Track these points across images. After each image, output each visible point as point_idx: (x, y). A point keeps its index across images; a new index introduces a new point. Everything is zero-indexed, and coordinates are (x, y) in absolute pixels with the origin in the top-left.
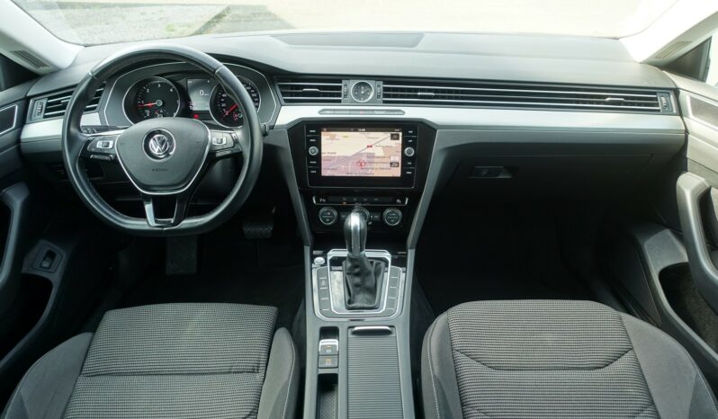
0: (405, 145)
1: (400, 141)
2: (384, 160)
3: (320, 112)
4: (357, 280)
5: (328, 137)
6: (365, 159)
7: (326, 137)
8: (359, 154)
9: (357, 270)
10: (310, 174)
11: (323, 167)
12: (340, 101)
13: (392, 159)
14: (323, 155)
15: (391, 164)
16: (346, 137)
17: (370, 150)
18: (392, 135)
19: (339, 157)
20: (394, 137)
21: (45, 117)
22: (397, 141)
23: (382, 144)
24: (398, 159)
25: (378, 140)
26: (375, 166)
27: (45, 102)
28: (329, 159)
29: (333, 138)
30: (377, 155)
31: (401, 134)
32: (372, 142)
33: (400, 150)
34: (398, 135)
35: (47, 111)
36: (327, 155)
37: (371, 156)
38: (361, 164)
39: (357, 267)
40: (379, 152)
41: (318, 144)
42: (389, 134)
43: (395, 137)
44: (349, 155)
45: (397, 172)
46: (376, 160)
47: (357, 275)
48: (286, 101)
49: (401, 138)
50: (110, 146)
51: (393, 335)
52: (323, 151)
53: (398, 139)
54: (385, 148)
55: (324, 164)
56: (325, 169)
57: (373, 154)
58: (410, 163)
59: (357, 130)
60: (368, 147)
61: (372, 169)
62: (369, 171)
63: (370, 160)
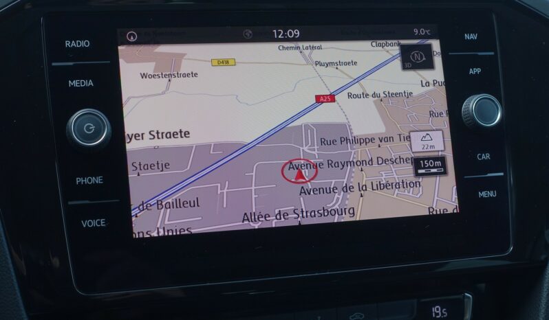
0: (456, 90)
1: (438, 73)
2: (389, 151)
5: (149, 68)
6: (311, 150)
8: (283, 133)
13: (419, 146)
14: (130, 146)
15: (417, 163)
16: (225, 62)
17: (325, 114)
19: (203, 149)
20: (414, 60)
22: (427, 75)
23: (370, 85)
24: (439, 142)
25: (355, 72)
26: (356, 176)
28: (160, 162)
29: (170, 72)
30: (358, 131)
31: (436, 45)
32: (331, 81)
33: (442, 104)
36: (147, 143)
37: (335, 137)
38: (297, 171)
41: (107, 99)
42: (393, 49)
43: (418, 56)
44: (247, 137)
46: (358, 152)
49: (438, 61)
52: (129, 130)
53: (429, 65)
54: (386, 100)
55: (140, 187)
56: (144, 206)
57: (344, 127)
58: (486, 156)
59: (268, 38)
60: (320, 99)
61: (347, 189)
62: (336, 201)
63: (335, 153)
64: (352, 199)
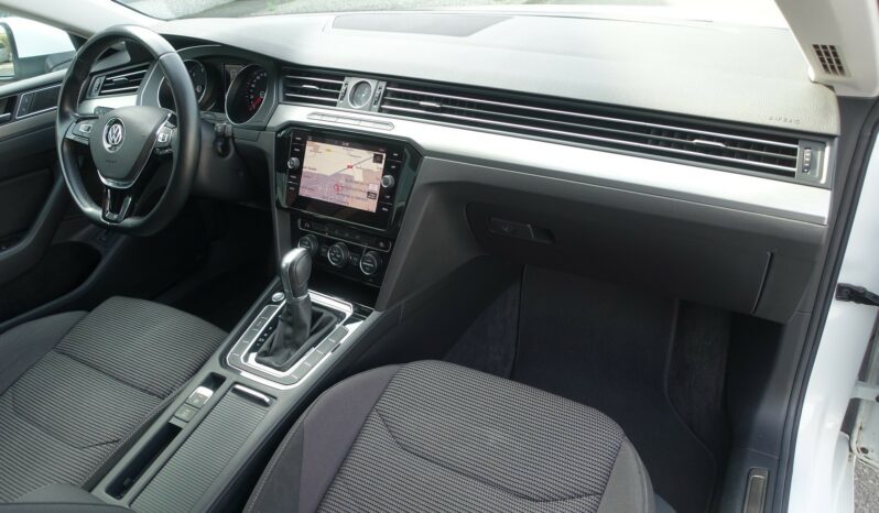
0: (385, 172)
1: (382, 166)
2: (362, 187)
3: (309, 116)
5: (312, 149)
6: (342, 182)
7: (310, 147)
8: (337, 175)
10: (288, 190)
11: (302, 184)
12: (334, 104)
13: (371, 188)
14: (304, 170)
15: (369, 193)
16: (329, 150)
17: (349, 172)
18: (376, 155)
19: (319, 175)
20: (377, 159)
21: (100, 94)
22: (379, 165)
23: (363, 165)
24: (376, 189)
25: (360, 160)
26: (351, 193)
27: (103, 79)
28: (310, 176)
29: (316, 150)
30: (356, 179)
31: (384, 155)
32: (353, 161)
33: (381, 177)
34: (382, 156)
35: (103, 88)
36: (307, 170)
37: (350, 179)
38: (338, 187)
40: (358, 176)
41: (301, 156)
42: (372, 154)
43: (378, 158)
44: (329, 174)
45: (371, 206)
46: (354, 186)
49: (383, 161)
51: (267, 409)
52: (305, 165)
53: (381, 162)
54: (366, 172)
55: (304, 181)
56: (303, 188)
57: (352, 177)
58: (388, 197)
59: (340, 144)
60: (349, 167)
61: (348, 196)
62: (345, 199)
63: (348, 184)
64: (349, 200)
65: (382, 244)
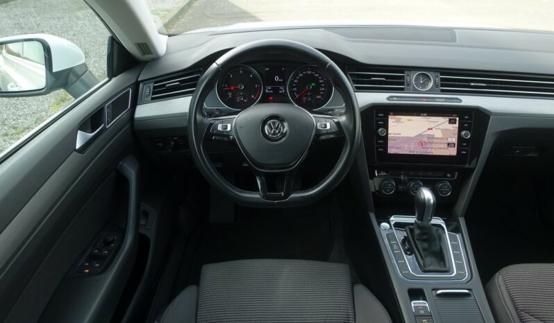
0: (461, 129)
1: (457, 125)
2: (442, 141)
3: (388, 99)
4: (426, 245)
5: (394, 120)
6: (425, 139)
7: (392, 120)
8: (420, 135)
9: (425, 237)
10: (377, 151)
11: (389, 146)
12: (403, 89)
13: (450, 140)
14: (389, 136)
15: (448, 144)
16: (410, 120)
17: (430, 132)
18: (450, 120)
19: (403, 137)
20: (451, 122)
21: (153, 99)
22: (454, 125)
23: (441, 127)
24: (454, 140)
25: (437, 124)
26: (434, 146)
28: (395, 139)
29: (398, 121)
30: (436, 136)
31: (457, 119)
32: (432, 125)
33: (457, 132)
34: (455, 120)
35: (154, 94)
36: (393, 135)
37: (431, 137)
38: (422, 144)
39: (425, 234)
40: (438, 134)
41: (386, 126)
42: (447, 119)
43: (453, 121)
44: (412, 136)
45: (453, 152)
46: (435, 141)
47: (425, 241)
48: (357, 88)
49: (457, 123)
50: (229, 129)
51: (472, 298)
52: (389, 132)
53: (455, 123)
54: (444, 131)
55: (390, 143)
56: (391, 148)
57: (433, 135)
58: (465, 144)
59: (419, 115)
60: (429, 129)
61: (432, 148)
62: (429, 150)
63: (430, 140)
64: (433, 150)
65: (448, 175)
